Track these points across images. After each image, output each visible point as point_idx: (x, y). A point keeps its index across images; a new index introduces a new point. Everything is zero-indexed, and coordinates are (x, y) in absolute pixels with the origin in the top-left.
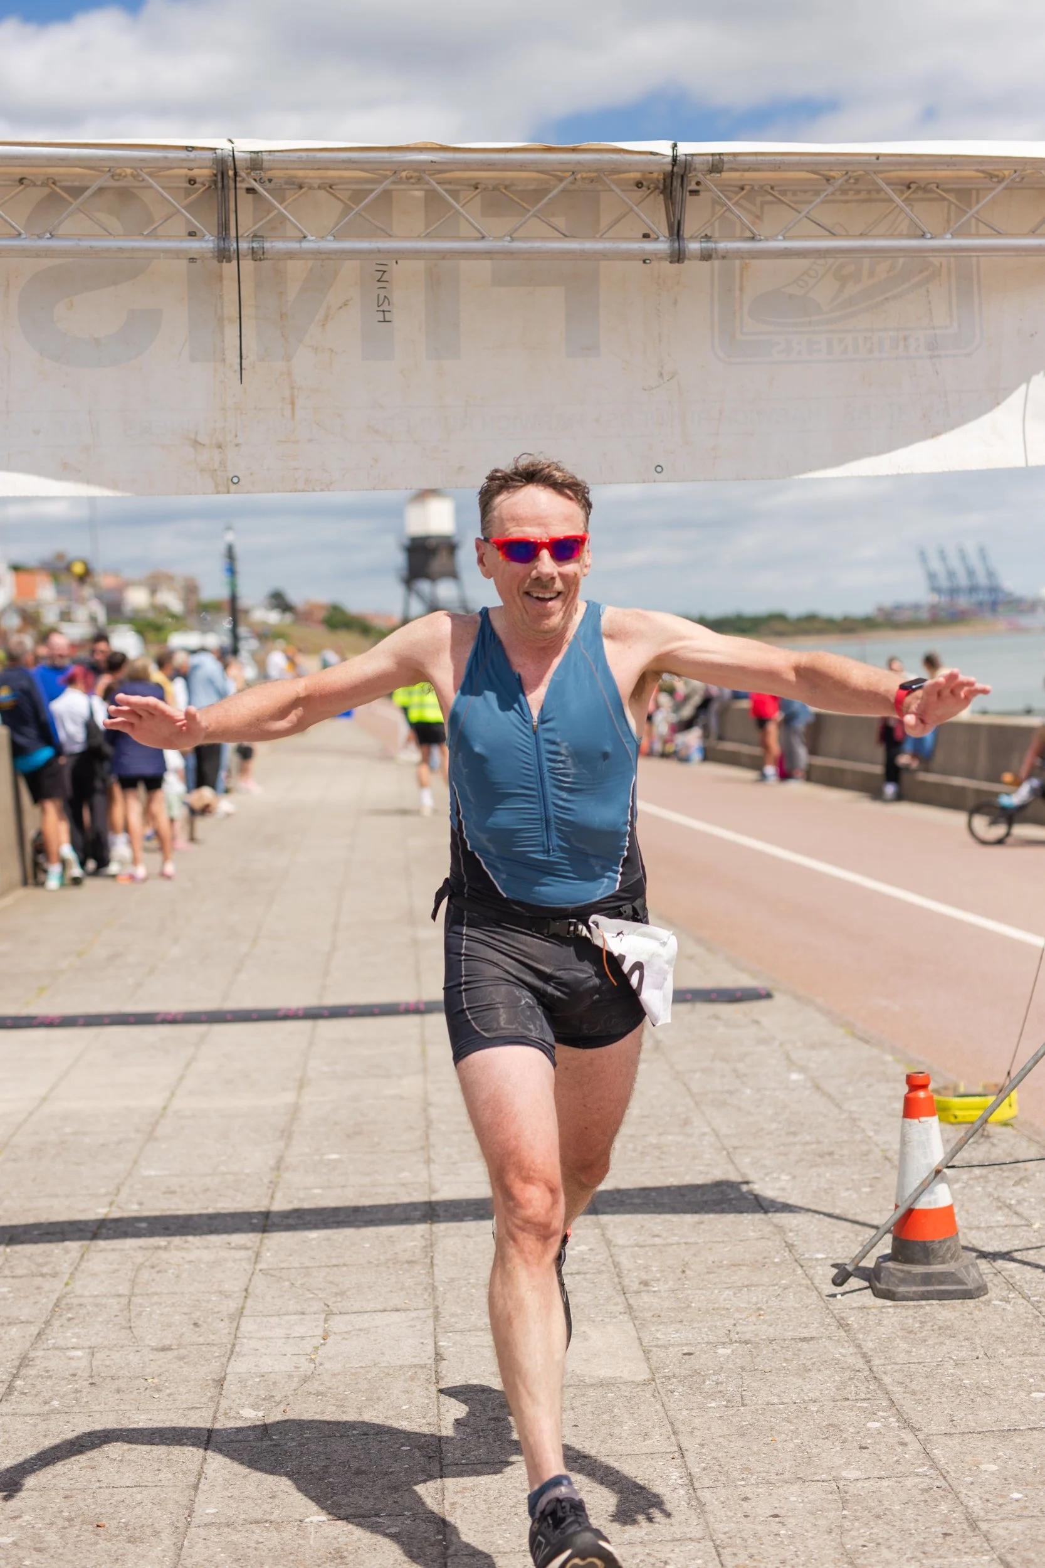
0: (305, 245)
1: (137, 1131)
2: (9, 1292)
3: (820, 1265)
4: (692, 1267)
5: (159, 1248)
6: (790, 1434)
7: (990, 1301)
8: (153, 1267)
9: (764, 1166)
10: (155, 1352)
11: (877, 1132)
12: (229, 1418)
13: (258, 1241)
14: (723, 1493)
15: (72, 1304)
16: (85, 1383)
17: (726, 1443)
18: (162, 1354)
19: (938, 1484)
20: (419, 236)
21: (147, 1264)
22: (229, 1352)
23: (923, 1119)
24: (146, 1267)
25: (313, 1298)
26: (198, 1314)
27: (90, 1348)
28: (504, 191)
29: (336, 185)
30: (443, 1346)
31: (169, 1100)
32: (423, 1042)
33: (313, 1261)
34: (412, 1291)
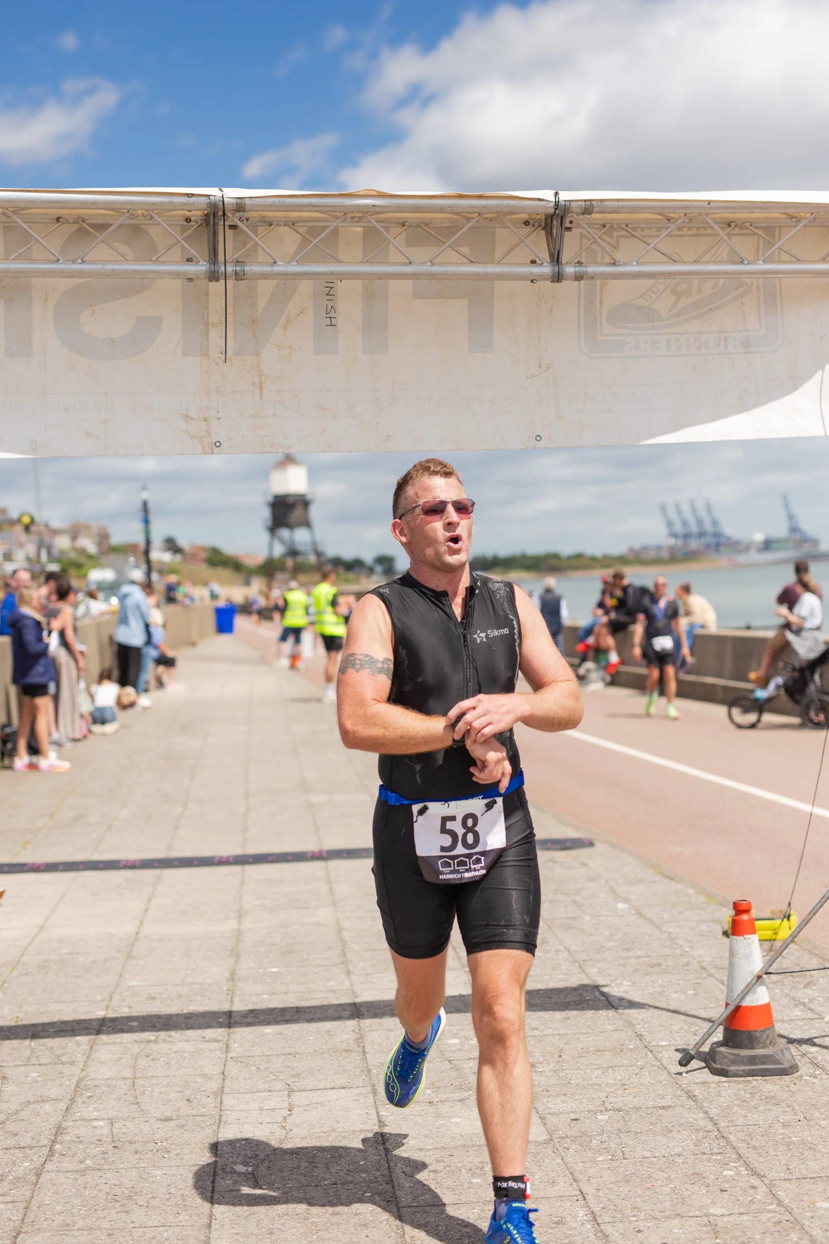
0: (276, 269)
1: (118, 951)
2: (39, 1076)
3: (666, 1051)
4: (566, 1052)
5: (150, 1041)
6: (665, 1181)
7: (801, 1077)
8: (147, 1056)
9: (609, 975)
10: (160, 1122)
11: (692, 948)
12: (226, 1173)
13: (227, 1035)
14: (621, 1227)
15: (89, 1085)
16: (109, 1146)
17: (616, 1188)
18: (166, 1124)
19: (787, 1218)
20: (361, 262)
21: (143, 1054)
22: (218, 1122)
23: (746, 936)
24: (142, 1056)
25: (276, 1079)
26: (189, 1092)
27: (109, 1119)
28: (424, 227)
29: (297, 222)
30: (383, 1115)
31: (139, 927)
32: (329, 882)
33: (271, 1050)
34: (353, 1074)
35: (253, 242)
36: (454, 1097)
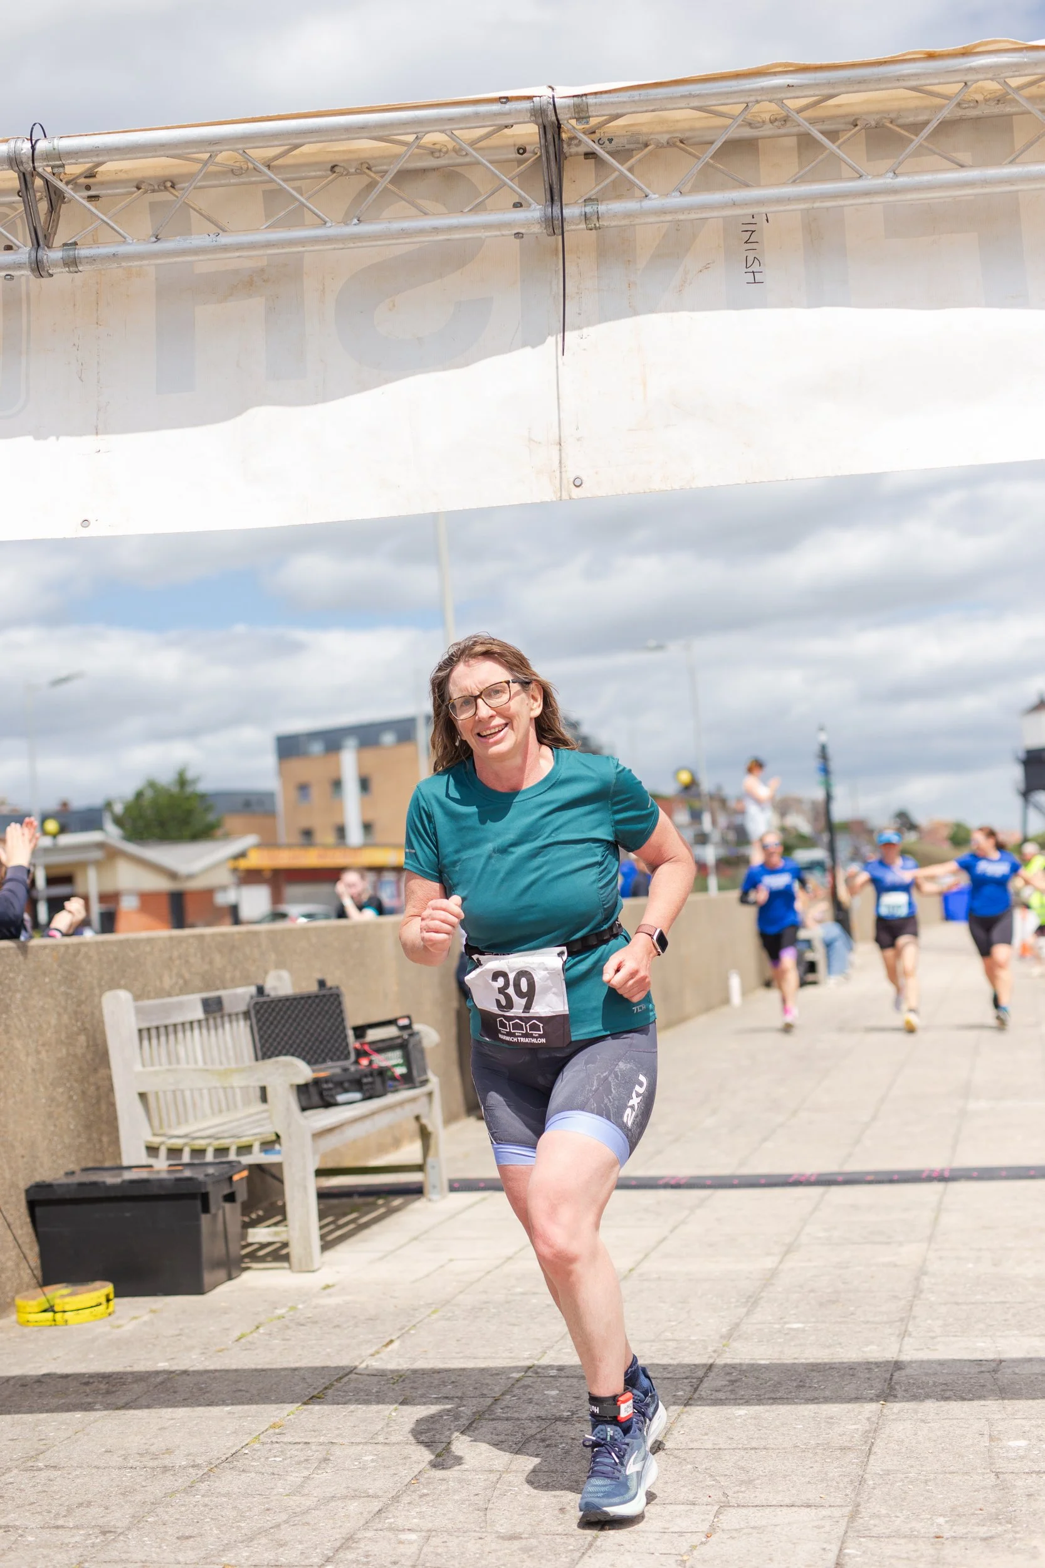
0: (649, 203)
2: (373, 1461)
5: (559, 1419)
8: (543, 1440)
10: (500, 1541)
13: (676, 1415)
15: (434, 1478)
18: (507, 1544)
21: (538, 1436)
22: (586, 1546)
24: (535, 1440)
25: (713, 1486)
27: (428, 1531)
28: (889, 125)
30: (849, 1555)
31: (639, 1263)
32: (939, 1209)
33: (729, 1442)
34: (835, 1484)
35: (617, 173)
36: (978, 1532)
